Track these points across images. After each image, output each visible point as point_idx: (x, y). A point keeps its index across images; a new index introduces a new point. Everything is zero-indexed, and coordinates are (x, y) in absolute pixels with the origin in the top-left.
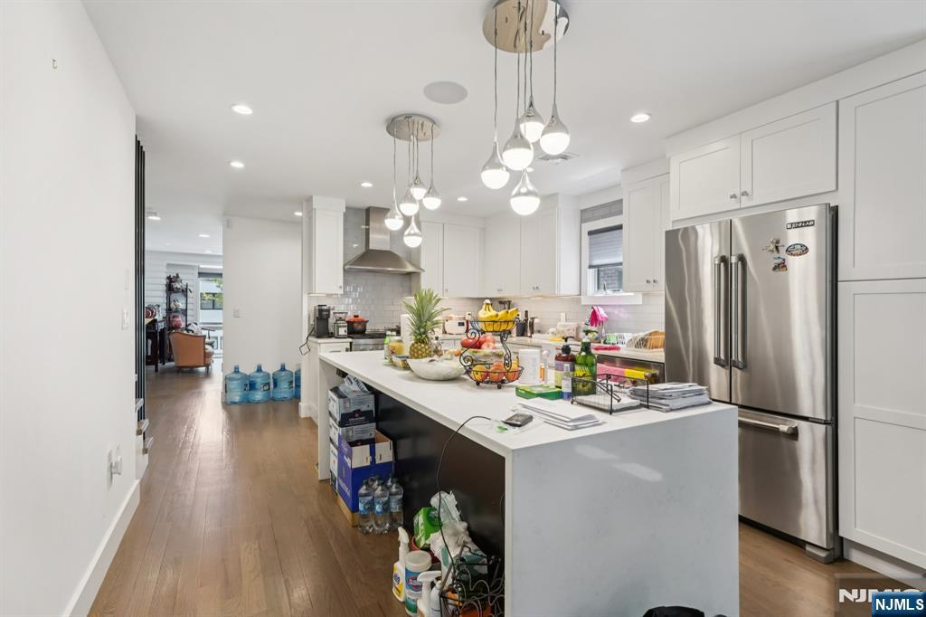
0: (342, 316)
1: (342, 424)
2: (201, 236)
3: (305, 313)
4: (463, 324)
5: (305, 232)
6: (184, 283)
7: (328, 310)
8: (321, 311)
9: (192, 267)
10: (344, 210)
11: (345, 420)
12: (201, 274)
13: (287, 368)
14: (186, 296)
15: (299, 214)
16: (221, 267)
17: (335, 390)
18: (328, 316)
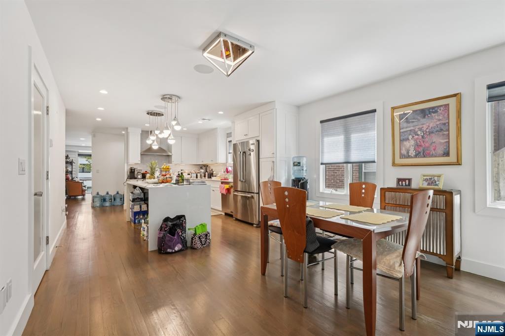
0: (140, 171)
1: (132, 202)
2: (81, 139)
3: (126, 170)
4: (189, 174)
5: (126, 139)
6: (71, 159)
7: (135, 169)
8: (131, 169)
9: (75, 152)
10: (141, 132)
11: (134, 200)
12: (79, 155)
13: (119, 193)
14: (72, 165)
15: (123, 132)
16: (91, 152)
17: (132, 193)
18: (135, 171)
